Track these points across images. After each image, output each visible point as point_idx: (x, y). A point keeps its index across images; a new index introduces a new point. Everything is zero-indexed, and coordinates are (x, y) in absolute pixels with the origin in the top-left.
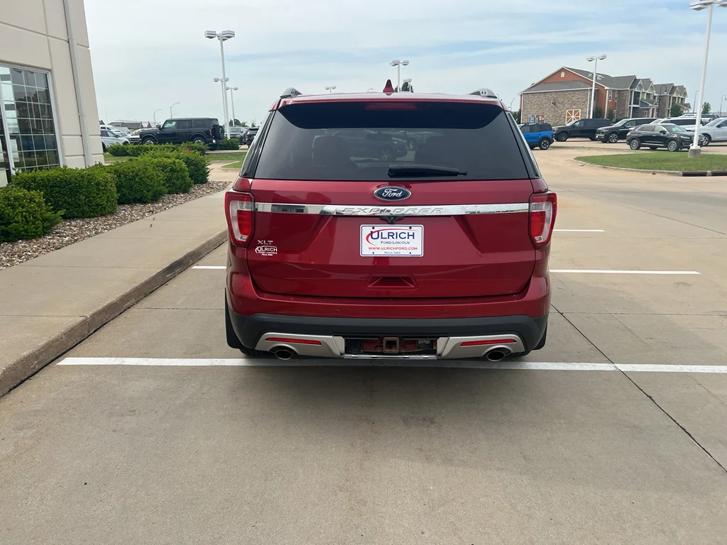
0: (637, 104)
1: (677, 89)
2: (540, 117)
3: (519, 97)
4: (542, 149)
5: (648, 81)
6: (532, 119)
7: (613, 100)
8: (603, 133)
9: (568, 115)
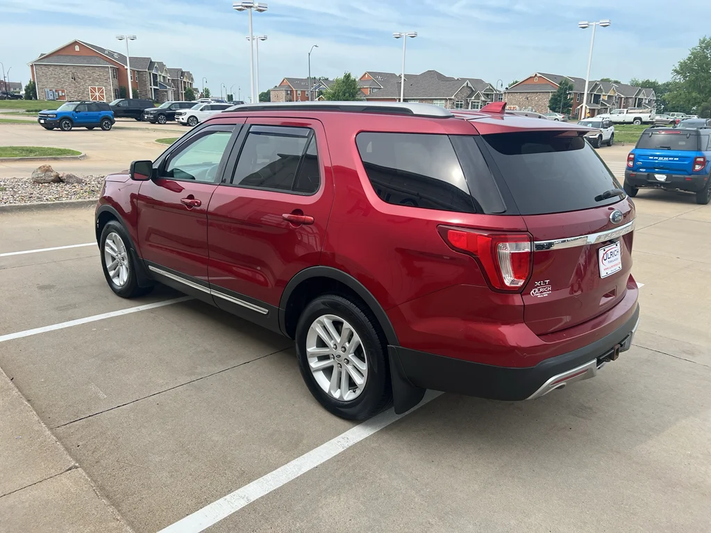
0: (157, 86)
1: (186, 74)
2: (60, 92)
3: (30, 69)
4: (104, 130)
5: (161, 65)
6: (51, 93)
7: (134, 80)
8: (151, 114)
9: (92, 92)
